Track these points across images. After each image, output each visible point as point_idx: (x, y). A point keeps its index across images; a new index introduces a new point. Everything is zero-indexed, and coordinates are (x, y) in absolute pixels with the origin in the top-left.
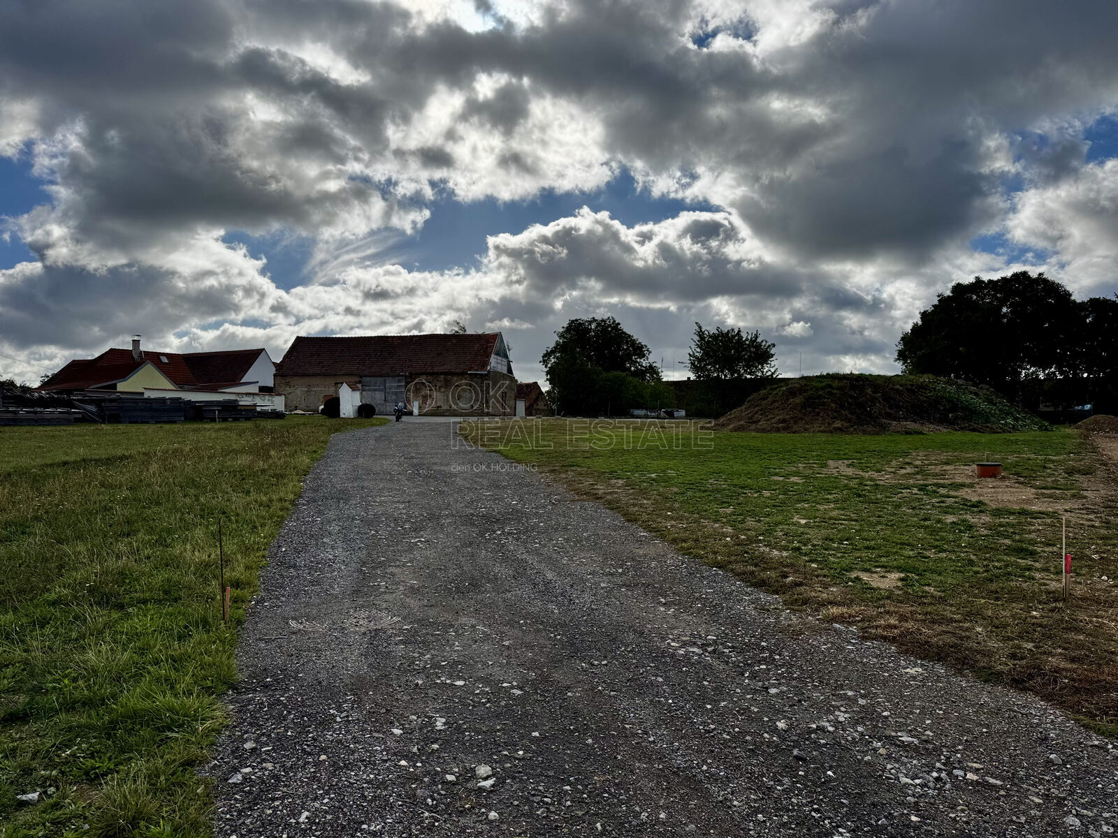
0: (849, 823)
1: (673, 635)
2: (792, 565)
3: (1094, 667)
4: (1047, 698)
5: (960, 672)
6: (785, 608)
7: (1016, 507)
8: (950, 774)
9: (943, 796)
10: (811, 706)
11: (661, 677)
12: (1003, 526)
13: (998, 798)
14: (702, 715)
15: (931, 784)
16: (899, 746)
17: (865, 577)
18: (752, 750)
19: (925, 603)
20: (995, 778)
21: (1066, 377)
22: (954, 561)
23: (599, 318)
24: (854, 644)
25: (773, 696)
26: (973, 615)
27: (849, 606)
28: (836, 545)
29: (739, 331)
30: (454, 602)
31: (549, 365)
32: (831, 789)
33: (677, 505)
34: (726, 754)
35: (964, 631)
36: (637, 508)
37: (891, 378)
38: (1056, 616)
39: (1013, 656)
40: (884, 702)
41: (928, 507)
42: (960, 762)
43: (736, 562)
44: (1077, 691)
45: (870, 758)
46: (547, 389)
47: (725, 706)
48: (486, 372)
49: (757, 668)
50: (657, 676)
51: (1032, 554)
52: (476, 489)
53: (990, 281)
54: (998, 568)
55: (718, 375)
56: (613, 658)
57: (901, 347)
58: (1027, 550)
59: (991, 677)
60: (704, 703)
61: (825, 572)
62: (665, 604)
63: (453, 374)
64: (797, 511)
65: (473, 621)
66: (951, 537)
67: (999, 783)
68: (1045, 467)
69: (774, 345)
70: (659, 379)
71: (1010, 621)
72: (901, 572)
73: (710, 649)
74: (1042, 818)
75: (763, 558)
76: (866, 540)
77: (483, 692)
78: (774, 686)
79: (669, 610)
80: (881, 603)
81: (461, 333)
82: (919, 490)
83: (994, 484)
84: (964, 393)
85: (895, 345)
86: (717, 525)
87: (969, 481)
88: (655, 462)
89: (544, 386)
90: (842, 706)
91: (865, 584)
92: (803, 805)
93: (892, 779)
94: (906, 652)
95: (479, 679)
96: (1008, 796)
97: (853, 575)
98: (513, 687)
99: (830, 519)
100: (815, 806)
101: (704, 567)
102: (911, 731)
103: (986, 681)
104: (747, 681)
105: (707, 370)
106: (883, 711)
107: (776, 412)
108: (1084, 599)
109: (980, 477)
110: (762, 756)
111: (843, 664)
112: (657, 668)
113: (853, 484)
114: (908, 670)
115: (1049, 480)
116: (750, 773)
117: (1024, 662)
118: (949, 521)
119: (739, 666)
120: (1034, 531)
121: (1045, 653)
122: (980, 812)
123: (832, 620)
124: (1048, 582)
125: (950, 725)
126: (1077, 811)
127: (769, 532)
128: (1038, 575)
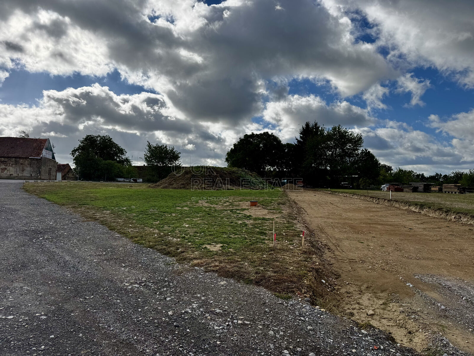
0: (194, 350)
1: (126, 280)
2: (181, 244)
3: (281, 274)
4: (267, 287)
5: (239, 281)
6: (177, 262)
7: (261, 217)
8: (232, 322)
9: (229, 332)
10: (183, 303)
11: (119, 300)
12: (257, 224)
13: (248, 329)
14: (136, 314)
15: (225, 328)
16: (215, 314)
17: (208, 247)
18: (157, 326)
19: (229, 255)
20: (248, 321)
21: (279, 170)
22: (240, 238)
23: (101, 135)
24: (202, 275)
25: (168, 301)
26: (244, 259)
27: (201, 259)
28: (199, 235)
29: (166, 146)
30: (11, 276)
31: (75, 156)
32: (188, 337)
33: (134, 221)
34: (145, 330)
35: (241, 265)
36: (115, 224)
37: (223, 168)
38: (271, 256)
39: (256, 273)
40: (211, 297)
41: (233, 218)
42: (236, 317)
43: (158, 245)
44: (276, 283)
45: (204, 321)
46: (74, 167)
47: (147, 309)
48: (40, 158)
49: (162, 290)
50: (117, 299)
51: (265, 234)
52: (30, 217)
53: (256, 134)
54: (254, 240)
55: (157, 164)
56: (96, 294)
57: (227, 157)
58: (263, 233)
59: (249, 282)
60: (138, 309)
61: (193, 246)
62: (124, 267)
63: (20, 158)
64: (185, 221)
65: (22, 285)
66: (240, 229)
67: (249, 323)
68: (271, 202)
69: (180, 153)
70: (131, 165)
71: (256, 259)
72: (222, 244)
73: (143, 284)
74: (262, 333)
75: (170, 242)
76: (210, 232)
77: (24, 320)
78: (169, 297)
79: (126, 269)
80: (213, 257)
81: (26, 137)
82: (230, 211)
83: (255, 209)
84: (247, 175)
85: (225, 156)
86: (152, 229)
87: (247, 208)
88: (126, 202)
89: (72, 166)
90: (195, 301)
91: (208, 250)
92: (176, 346)
93: (211, 328)
94: (221, 275)
95: (22, 314)
96: (252, 327)
97: (204, 246)
98: (41, 315)
99: (197, 224)
100: (181, 345)
101: (144, 248)
102: (220, 307)
103: (247, 284)
104: (158, 296)
105: (152, 162)
106: (210, 301)
107: (180, 180)
108: (280, 249)
109: (250, 206)
110: (161, 328)
111: (197, 284)
112: (118, 296)
113: (207, 210)
114: (221, 283)
115: (272, 207)
116: (155, 336)
117: (260, 275)
118: (239, 223)
119: (155, 290)
120: (266, 226)
121: (267, 271)
122: (242, 335)
123: (194, 265)
124: (269, 244)
125: (234, 303)
126: (273, 328)
127: (173, 231)
128: (266, 242)
